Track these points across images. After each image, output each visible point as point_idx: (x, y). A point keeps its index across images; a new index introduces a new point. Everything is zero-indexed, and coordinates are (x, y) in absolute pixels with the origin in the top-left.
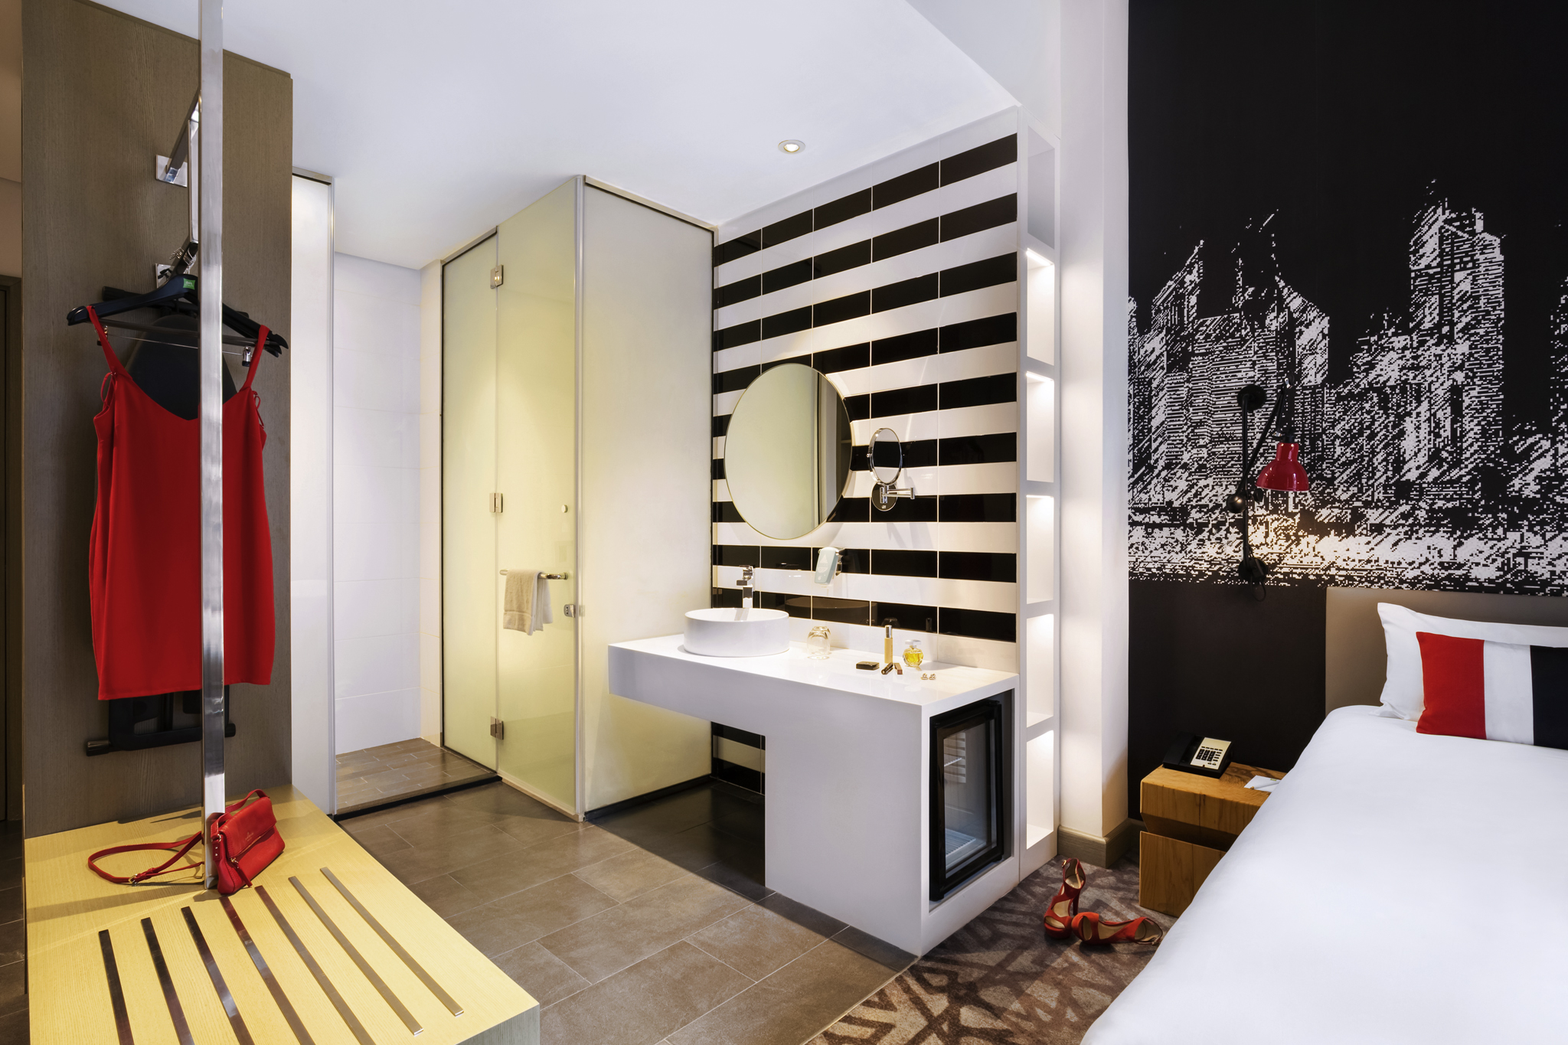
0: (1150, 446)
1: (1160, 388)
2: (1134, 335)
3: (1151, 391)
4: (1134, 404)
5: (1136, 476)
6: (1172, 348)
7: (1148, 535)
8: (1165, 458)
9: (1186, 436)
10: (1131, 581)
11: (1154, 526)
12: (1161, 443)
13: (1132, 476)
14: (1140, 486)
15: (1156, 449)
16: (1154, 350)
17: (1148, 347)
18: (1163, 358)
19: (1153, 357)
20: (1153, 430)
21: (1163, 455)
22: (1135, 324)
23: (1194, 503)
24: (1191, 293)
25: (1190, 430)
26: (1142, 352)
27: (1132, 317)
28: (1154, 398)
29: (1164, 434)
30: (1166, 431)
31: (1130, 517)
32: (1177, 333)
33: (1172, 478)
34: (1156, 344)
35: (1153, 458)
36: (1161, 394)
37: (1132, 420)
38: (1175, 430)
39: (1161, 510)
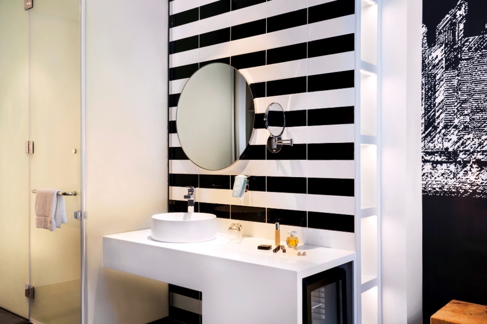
0: (435, 115)
1: (441, 80)
2: (425, 47)
3: (436, 81)
4: (425, 89)
5: (426, 133)
6: (448, 56)
7: (434, 168)
8: (444, 122)
9: (457, 109)
10: (423, 196)
11: (437, 162)
12: (441, 113)
13: (424, 133)
14: (429, 138)
15: (439, 117)
16: (437, 57)
17: (434, 55)
18: (443, 62)
19: (437, 61)
20: (437, 105)
21: (443, 120)
22: (426, 41)
23: (461, 149)
24: (460, 22)
25: (459, 105)
26: (430, 58)
27: (424, 36)
28: (437, 86)
29: (443, 107)
30: (445, 106)
31: (423, 157)
32: (452, 47)
33: (448, 134)
34: (438, 53)
35: (436, 122)
36: (442, 83)
37: (424, 99)
38: (449, 105)
39: (441, 153)
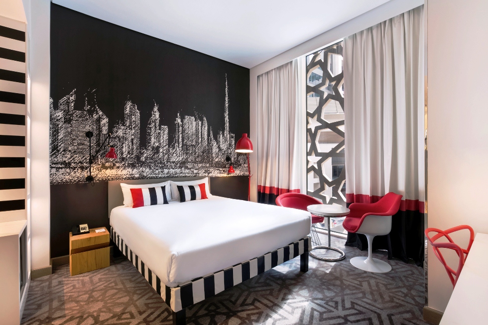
0: (58, 144)
1: (61, 127)
2: (52, 109)
3: (58, 128)
4: (52, 131)
5: (53, 153)
6: (65, 116)
7: (57, 171)
9: (70, 142)
10: (51, 186)
11: (59, 168)
12: (62, 144)
13: (51, 153)
14: (54, 156)
15: (60, 145)
16: (59, 116)
17: (58, 114)
18: (62, 119)
19: (59, 118)
20: (59, 139)
21: (62, 147)
22: (52, 106)
23: (73, 161)
24: (72, 102)
26: (55, 115)
27: (51, 104)
28: (59, 130)
30: (63, 141)
31: (50, 165)
32: (67, 113)
33: (65, 154)
34: (60, 114)
35: (59, 148)
36: (62, 129)
37: (51, 135)
38: (66, 140)
39: (62, 164)
